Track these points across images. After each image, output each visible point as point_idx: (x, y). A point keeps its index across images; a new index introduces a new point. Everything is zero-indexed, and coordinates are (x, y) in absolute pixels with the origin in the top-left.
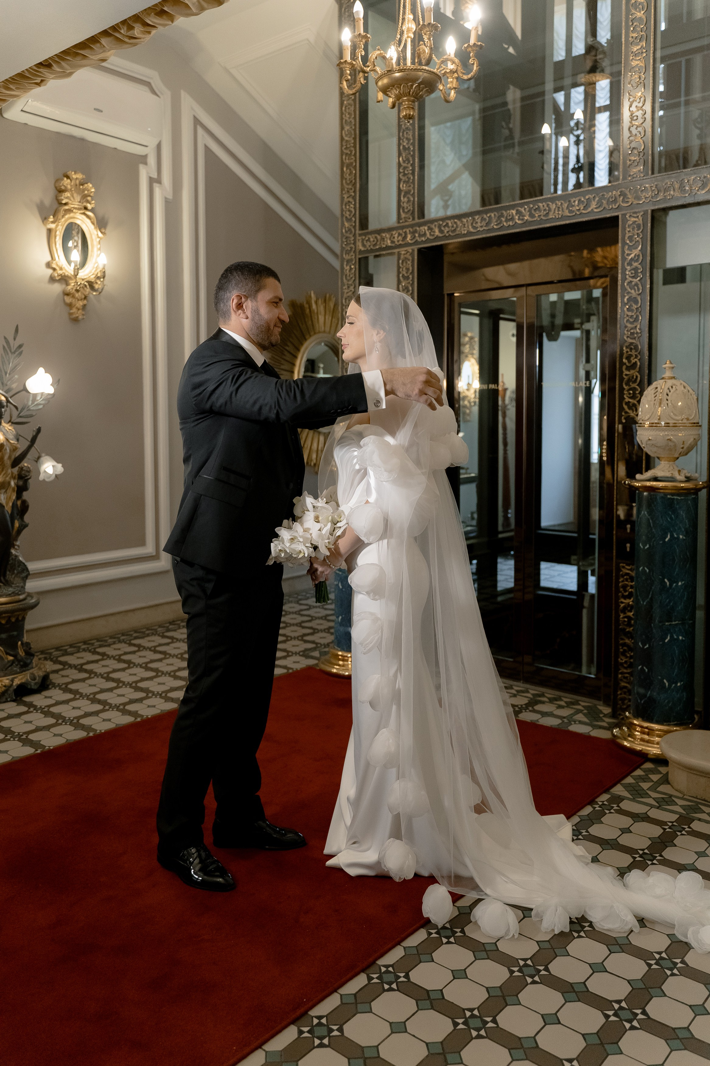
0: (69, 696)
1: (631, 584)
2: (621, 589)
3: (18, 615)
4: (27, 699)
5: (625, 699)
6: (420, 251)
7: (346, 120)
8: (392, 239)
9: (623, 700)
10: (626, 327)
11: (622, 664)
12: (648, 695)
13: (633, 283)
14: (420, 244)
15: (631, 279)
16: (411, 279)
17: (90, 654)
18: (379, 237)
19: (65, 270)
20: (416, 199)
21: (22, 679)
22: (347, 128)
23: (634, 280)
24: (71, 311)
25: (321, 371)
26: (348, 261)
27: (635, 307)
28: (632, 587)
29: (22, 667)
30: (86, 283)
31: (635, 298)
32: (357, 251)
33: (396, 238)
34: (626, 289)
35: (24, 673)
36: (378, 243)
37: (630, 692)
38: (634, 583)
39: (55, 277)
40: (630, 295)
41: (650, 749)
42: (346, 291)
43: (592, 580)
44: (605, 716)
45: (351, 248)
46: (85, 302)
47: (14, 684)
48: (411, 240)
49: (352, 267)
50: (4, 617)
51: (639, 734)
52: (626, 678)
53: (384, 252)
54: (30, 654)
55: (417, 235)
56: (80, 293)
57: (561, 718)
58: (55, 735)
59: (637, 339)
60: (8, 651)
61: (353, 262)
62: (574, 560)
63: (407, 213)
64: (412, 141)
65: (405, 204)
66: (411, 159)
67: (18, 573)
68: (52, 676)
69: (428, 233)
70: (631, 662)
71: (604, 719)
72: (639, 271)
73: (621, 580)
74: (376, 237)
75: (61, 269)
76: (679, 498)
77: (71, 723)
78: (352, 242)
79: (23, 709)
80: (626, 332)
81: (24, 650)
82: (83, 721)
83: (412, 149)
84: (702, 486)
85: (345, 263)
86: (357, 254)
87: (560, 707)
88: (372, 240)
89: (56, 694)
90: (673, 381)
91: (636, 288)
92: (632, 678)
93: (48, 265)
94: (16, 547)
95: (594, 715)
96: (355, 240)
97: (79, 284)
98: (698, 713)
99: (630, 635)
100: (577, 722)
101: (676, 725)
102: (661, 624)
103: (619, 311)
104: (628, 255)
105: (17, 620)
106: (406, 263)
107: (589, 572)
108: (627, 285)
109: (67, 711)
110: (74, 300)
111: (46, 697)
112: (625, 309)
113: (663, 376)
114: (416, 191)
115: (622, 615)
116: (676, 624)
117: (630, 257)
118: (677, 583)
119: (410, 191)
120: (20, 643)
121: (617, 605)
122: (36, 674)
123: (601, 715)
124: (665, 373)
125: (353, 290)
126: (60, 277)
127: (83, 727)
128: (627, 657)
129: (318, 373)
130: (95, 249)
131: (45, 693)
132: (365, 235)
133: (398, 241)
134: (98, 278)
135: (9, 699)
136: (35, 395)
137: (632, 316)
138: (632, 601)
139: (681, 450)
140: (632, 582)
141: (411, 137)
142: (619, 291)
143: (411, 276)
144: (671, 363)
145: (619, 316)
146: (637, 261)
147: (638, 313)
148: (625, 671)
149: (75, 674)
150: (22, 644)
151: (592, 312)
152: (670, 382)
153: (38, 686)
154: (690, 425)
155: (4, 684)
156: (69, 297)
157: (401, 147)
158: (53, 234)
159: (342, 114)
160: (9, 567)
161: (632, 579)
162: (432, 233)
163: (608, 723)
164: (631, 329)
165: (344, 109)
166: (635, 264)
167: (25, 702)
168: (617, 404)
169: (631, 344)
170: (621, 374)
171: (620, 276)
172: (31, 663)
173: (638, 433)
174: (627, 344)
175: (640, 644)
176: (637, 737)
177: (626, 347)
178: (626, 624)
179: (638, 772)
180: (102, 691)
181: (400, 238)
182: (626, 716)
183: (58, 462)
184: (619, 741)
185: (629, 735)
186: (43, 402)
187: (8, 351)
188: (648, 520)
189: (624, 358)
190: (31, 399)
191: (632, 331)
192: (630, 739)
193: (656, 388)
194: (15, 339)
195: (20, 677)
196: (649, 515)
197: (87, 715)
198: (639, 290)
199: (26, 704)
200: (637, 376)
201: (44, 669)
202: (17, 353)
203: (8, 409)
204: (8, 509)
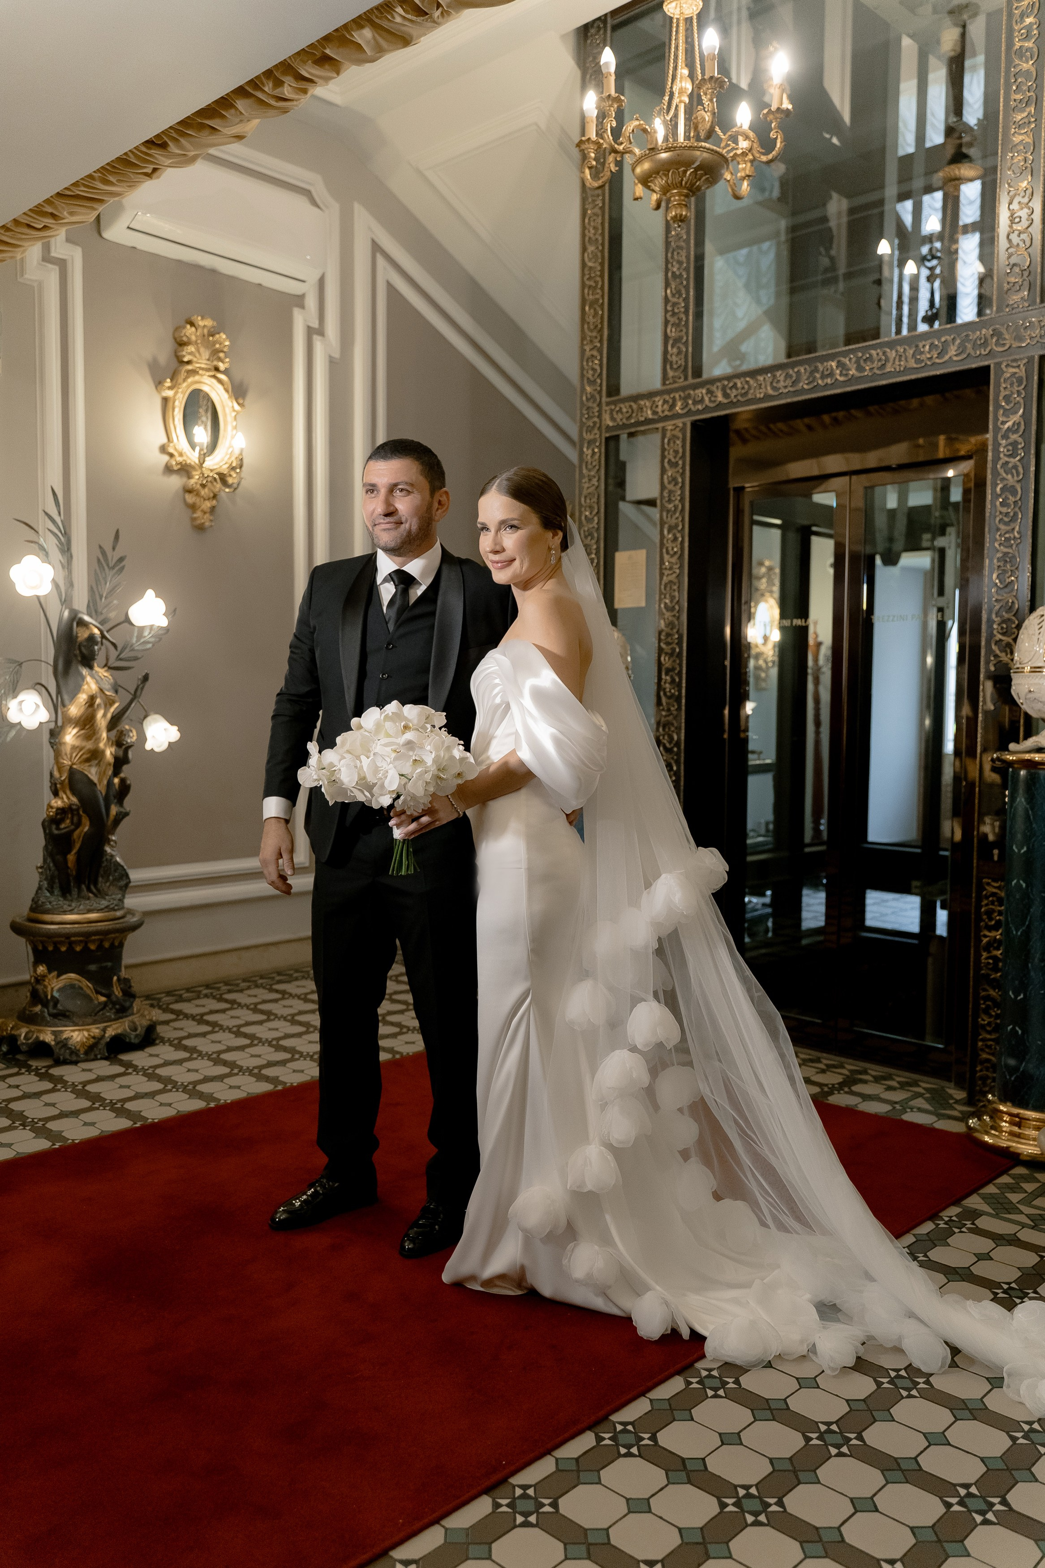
0: (183, 1055)
1: (999, 908)
2: (985, 917)
3: (114, 939)
4: (125, 1057)
5: (987, 1077)
6: (694, 424)
7: (590, 238)
8: (654, 409)
9: (984, 1079)
10: (998, 529)
11: (983, 1027)
12: (1021, 1069)
13: (1010, 465)
14: (694, 415)
15: (1007, 459)
16: (680, 466)
17: (215, 1001)
18: (635, 406)
19: (187, 456)
20: (690, 349)
21: (117, 1028)
22: (591, 249)
23: (1012, 460)
26: (591, 442)
27: (1012, 499)
28: (1001, 914)
29: (118, 1011)
30: (215, 476)
31: (1013, 486)
32: (603, 427)
33: (660, 407)
34: (999, 474)
35: (121, 1020)
36: (634, 415)
37: (994, 1067)
38: (1004, 908)
39: (172, 466)
40: (1005, 482)
41: (1022, 1146)
43: (942, 916)
44: (957, 1102)
45: (595, 423)
47: (107, 1035)
48: (682, 409)
49: (596, 451)
50: (94, 941)
51: (1007, 1124)
52: (989, 1047)
53: (642, 428)
54: (129, 995)
55: (690, 402)
57: (893, 1103)
58: (161, 1104)
59: (1014, 547)
60: (99, 989)
61: (598, 444)
62: (916, 887)
63: (676, 370)
64: (685, 265)
65: (674, 357)
66: (683, 291)
67: (114, 880)
68: (160, 1029)
69: (706, 399)
70: (996, 1024)
71: (956, 1106)
72: (1020, 446)
73: (985, 902)
74: (631, 406)
75: (181, 455)
77: (185, 1090)
78: (597, 414)
79: (118, 1070)
80: (997, 537)
81: (121, 989)
82: (202, 1088)
83: (685, 276)
85: (586, 445)
87: (890, 1088)
88: (624, 410)
89: (165, 1052)
91: (1014, 471)
92: (997, 1048)
93: (163, 449)
94: (112, 843)
95: (939, 1100)
96: (600, 412)
97: (206, 476)
99: (996, 984)
100: (915, 1110)
102: (1042, 964)
103: (988, 505)
104: (1004, 423)
105: (112, 945)
106: (674, 442)
107: (938, 904)
108: (1002, 467)
109: (179, 1074)
110: (198, 500)
111: (151, 1055)
112: (998, 503)
114: (690, 338)
115: (985, 955)
117: (1007, 426)
119: (681, 338)
120: (115, 978)
121: (978, 940)
122: (138, 1023)
123: (951, 1101)
125: (597, 483)
126: (179, 466)
127: (201, 1096)
128: (991, 1016)
130: (230, 428)
131: (150, 1050)
132: (615, 403)
133: (663, 412)
134: (233, 468)
135: (99, 1057)
136: (142, 629)
137: (1007, 514)
138: (1001, 934)
140: (1001, 906)
141: (684, 259)
142: (989, 477)
143: (680, 462)
145: (987, 514)
146: (1017, 431)
147: (1017, 509)
148: (988, 1036)
149: (191, 1027)
150: (119, 980)
151: (948, 521)
153: (140, 1039)
155: (92, 1034)
156: (191, 495)
157: (670, 274)
158: (170, 404)
159: (584, 228)
160: (102, 872)
161: (1001, 902)
162: (713, 399)
163: (961, 1112)
164: (1005, 533)
165: (587, 221)
166: (1014, 437)
167: (122, 1060)
168: (983, 643)
169: (1006, 554)
170: (990, 599)
171: (990, 454)
172: (131, 1006)
173: (1013, 683)
174: (999, 555)
175: (1011, 993)
176: (1004, 1129)
177: (999, 560)
178: (991, 966)
179: (1005, 1179)
180: (229, 1049)
181: (666, 407)
182: (989, 1101)
183: (172, 724)
184: (977, 1135)
185: (993, 1128)
186: (153, 640)
187: (105, 565)
188: (1026, 811)
189: (995, 576)
190: (136, 634)
191: (1007, 536)
192: (993, 1132)
193: (1042, 616)
194: (114, 549)
195: (114, 1026)
196: (1028, 803)
197: (207, 1080)
198: (1018, 475)
199: (122, 1063)
200: (1013, 602)
201: (147, 1017)
202: (117, 568)
203: (103, 648)
204: (102, 788)
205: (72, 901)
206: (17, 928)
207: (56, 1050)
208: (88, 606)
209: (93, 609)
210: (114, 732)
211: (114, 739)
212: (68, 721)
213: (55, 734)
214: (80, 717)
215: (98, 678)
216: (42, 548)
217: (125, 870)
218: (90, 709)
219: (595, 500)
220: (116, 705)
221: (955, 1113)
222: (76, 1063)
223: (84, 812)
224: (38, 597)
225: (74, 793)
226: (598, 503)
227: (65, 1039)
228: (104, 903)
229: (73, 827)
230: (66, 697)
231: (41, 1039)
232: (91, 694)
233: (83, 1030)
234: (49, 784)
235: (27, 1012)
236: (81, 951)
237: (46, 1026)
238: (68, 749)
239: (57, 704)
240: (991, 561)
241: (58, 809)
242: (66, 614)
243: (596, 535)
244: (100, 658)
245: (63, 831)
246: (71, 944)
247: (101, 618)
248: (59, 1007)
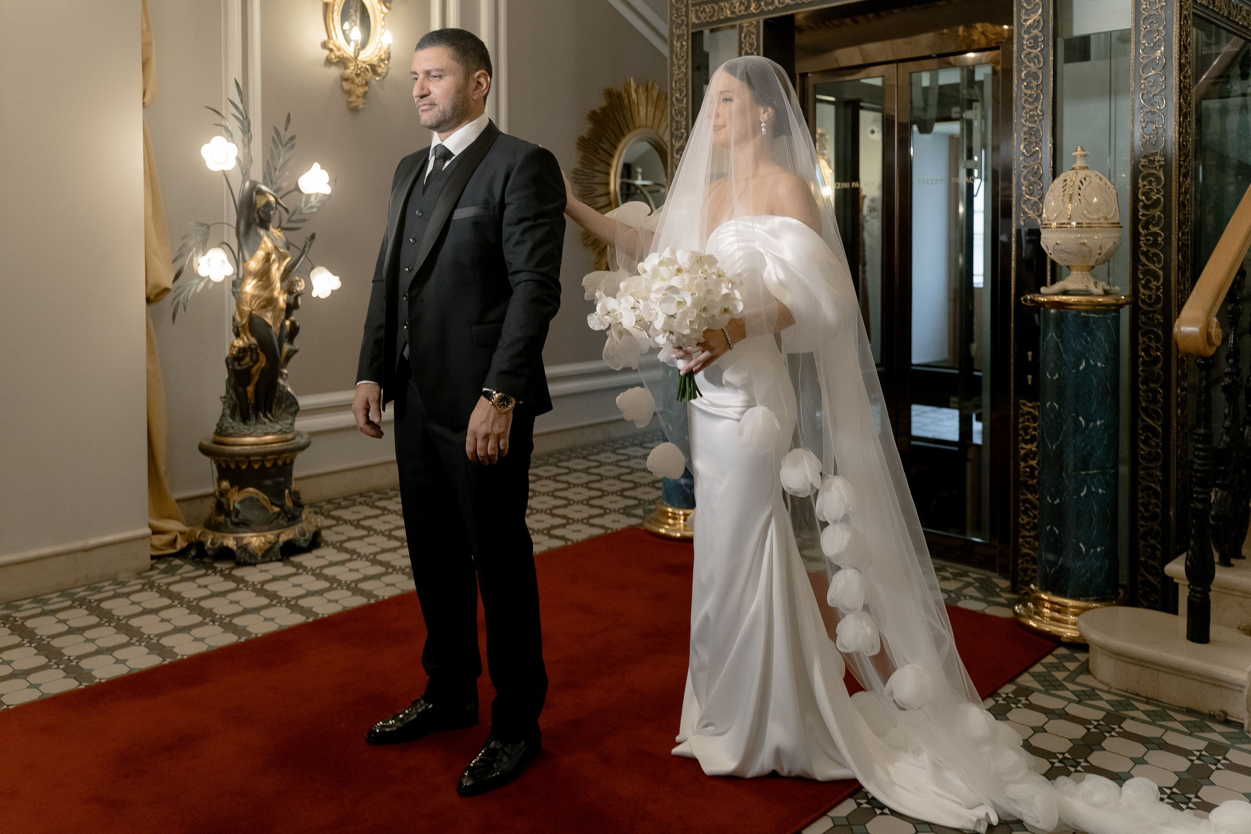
0: (344, 556)
1: (1034, 425)
2: (1022, 432)
3: (286, 458)
4: (296, 559)
5: (1027, 568)
6: (767, 22)
8: (732, 9)
9: (1025, 570)
10: (1024, 108)
11: (1023, 526)
12: (1059, 564)
13: (1032, 55)
14: (766, 14)
15: (1029, 50)
17: (368, 508)
18: (716, 7)
19: (344, 51)
21: (289, 534)
23: (1034, 51)
24: (350, 99)
25: (640, 177)
26: (679, 37)
27: (1034, 83)
28: (1035, 429)
29: (289, 520)
30: (368, 67)
31: (1035, 73)
32: (690, 25)
33: (737, 8)
34: (1023, 62)
35: (291, 527)
36: (716, 14)
37: (1034, 561)
38: (1037, 424)
39: (332, 59)
40: (1029, 69)
41: (1062, 630)
42: (677, 72)
43: (977, 427)
44: (1003, 590)
45: (683, 21)
46: (366, 88)
47: (280, 540)
48: (755, 9)
49: (684, 43)
50: (269, 459)
51: (1048, 611)
52: (1029, 543)
53: (722, 25)
54: (299, 505)
55: (763, 4)
56: (360, 79)
58: (329, 601)
59: (1038, 122)
60: (273, 501)
61: (685, 38)
62: (954, 402)
67: (286, 407)
68: (324, 533)
69: (776, 1)
70: (1034, 523)
71: (1002, 594)
72: (1039, 39)
73: (1021, 420)
74: (713, 8)
75: (339, 49)
76: (1096, 316)
77: (348, 588)
78: (684, 14)
79: (291, 570)
80: (1023, 114)
81: (292, 500)
82: (363, 586)
84: (1125, 301)
85: (675, 40)
86: (690, 27)
87: (946, 580)
88: (707, 10)
89: (327, 554)
90: (1086, 172)
91: (1036, 60)
92: (1037, 544)
93: (324, 45)
94: (284, 376)
95: (987, 590)
96: (687, 12)
97: (359, 67)
98: (1122, 587)
99: (1033, 490)
100: (968, 598)
101: (1096, 601)
102: (1075, 474)
103: (1015, 89)
104: (1025, 21)
105: (285, 463)
106: (750, 37)
107: (974, 417)
108: (1025, 57)
109: (342, 573)
110: (353, 87)
111: (317, 557)
112: (1023, 87)
113: (1073, 166)
115: (1022, 464)
116: (1094, 474)
117: (1028, 23)
118: (1095, 421)
120: (287, 491)
121: (1017, 450)
122: (306, 529)
123: (997, 590)
124: (1075, 162)
125: (685, 71)
126: (337, 59)
127: (363, 593)
128: (1029, 516)
129: (636, 178)
130: (379, 27)
131: (316, 552)
132: (699, 4)
133: (740, 11)
134: (382, 60)
135: (274, 559)
136: (309, 196)
137: (1031, 95)
138: (1036, 447)
139: (1098, 256)
140: (1035, 422)
142: (1015, 65)
144: (1083, 150)
145: (1014, 96)
146: (1036, 28)
147: (1039, 91)
148: (1028, 534)
149: (351, 531)
150: (290, 492)
152: (1082, 174)
153: (308, 543)
154: (1109, 225)
155: (268, 540)
156: (347, 83)
158: (330, 8)
160: (275, 401)
161: (1035, 419)
162: (781, 1)
163: (1007, 599)
164: (1030, 111)
166: (1034, 32)
167: (293, 562)
168: (1014, 202)
169: (1031, 128)
170: (1018, 166)
171: (1015, 46)
172: (300, 515)
173: (1042, 237)
174: (1025, 129)
175: (1048, 498)
176: (1046, 615)
177: (1025, 133)
178: (1027, 474)
179: (1049, 659)
180: (384, 551)
181: (742, 8)
182: (1031, 590)
183: (335, 274)
184: (1023, 620)
185: (1036, 613)
186: (318, 205)
187: (279, 145)
188: (1057, 343)
189: (1022, 147)
190: (304, 200)
191: (1031, 113)
192: (1037, 617)
193: (1065, 180)
194: (286, 130)
195: (287, 532)
196: (1058, 337)
197: (366, 578)
198: (1039, 62)
199: (294, 565)
200: (1038, 168)
201: (314, 524)
202: (288, 146)
203: (277, 212)
204: (275, 330)
205: (250, 425)
206: (204, 450)
207: (238, 554)
208: (264, 177)
209: (268, 179)
210: (286, 283)
211: (286, 288)
212: (248, 273)
213: (237, 284)
214: (259, 270)
215: (273, 238)
216: (227, 130)
217: (295, 399)
218: (267, 264)
219: (684, 84)
220: (288, 259)
221: (1003, 601)
222: (254, 565)
223: (261, 350)
224: (224, 171)
225: (253, 335)
226: (686, 87)
227: (246, 544)
228: (278, 427)
229: (252, 364)
230: (246, 254)
231: (225, 544)
232: (267, 251)
233: (260, 536)
234: (232, 327)
235: (213, 521)
236: (259, 468)
237: (229, 533)
238: (248, 298)
239: (238, 261)
240: (1019, 134)
241: (240, 348)
242: (247, 184)
243: (685, 113)
244: (275, 221)
245: (244, 367)
246: (250, 462)
247: (275, 187)
248: (240, 516)
